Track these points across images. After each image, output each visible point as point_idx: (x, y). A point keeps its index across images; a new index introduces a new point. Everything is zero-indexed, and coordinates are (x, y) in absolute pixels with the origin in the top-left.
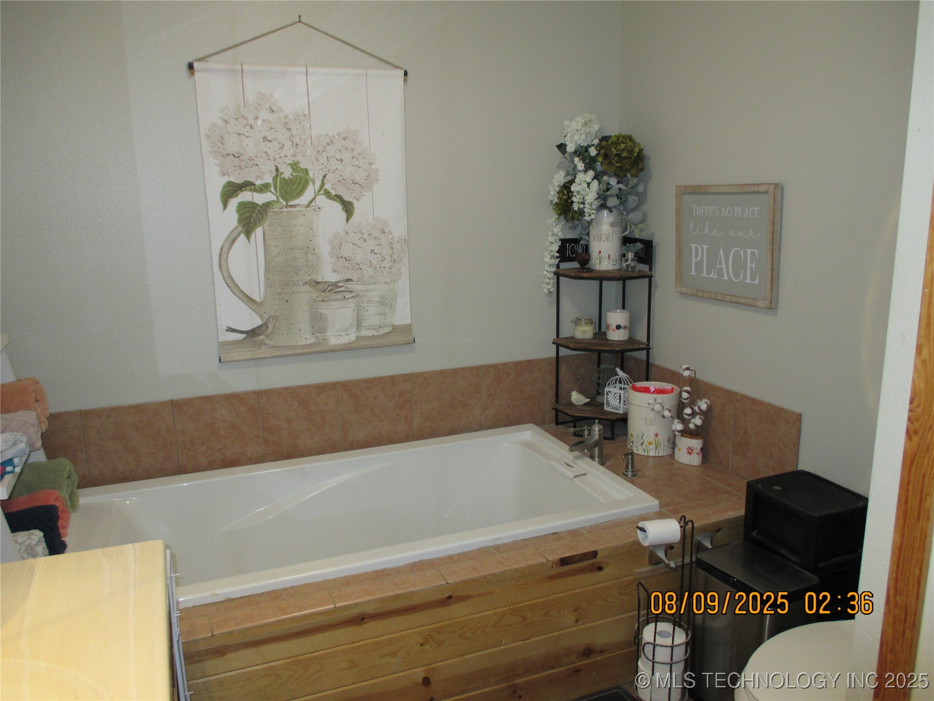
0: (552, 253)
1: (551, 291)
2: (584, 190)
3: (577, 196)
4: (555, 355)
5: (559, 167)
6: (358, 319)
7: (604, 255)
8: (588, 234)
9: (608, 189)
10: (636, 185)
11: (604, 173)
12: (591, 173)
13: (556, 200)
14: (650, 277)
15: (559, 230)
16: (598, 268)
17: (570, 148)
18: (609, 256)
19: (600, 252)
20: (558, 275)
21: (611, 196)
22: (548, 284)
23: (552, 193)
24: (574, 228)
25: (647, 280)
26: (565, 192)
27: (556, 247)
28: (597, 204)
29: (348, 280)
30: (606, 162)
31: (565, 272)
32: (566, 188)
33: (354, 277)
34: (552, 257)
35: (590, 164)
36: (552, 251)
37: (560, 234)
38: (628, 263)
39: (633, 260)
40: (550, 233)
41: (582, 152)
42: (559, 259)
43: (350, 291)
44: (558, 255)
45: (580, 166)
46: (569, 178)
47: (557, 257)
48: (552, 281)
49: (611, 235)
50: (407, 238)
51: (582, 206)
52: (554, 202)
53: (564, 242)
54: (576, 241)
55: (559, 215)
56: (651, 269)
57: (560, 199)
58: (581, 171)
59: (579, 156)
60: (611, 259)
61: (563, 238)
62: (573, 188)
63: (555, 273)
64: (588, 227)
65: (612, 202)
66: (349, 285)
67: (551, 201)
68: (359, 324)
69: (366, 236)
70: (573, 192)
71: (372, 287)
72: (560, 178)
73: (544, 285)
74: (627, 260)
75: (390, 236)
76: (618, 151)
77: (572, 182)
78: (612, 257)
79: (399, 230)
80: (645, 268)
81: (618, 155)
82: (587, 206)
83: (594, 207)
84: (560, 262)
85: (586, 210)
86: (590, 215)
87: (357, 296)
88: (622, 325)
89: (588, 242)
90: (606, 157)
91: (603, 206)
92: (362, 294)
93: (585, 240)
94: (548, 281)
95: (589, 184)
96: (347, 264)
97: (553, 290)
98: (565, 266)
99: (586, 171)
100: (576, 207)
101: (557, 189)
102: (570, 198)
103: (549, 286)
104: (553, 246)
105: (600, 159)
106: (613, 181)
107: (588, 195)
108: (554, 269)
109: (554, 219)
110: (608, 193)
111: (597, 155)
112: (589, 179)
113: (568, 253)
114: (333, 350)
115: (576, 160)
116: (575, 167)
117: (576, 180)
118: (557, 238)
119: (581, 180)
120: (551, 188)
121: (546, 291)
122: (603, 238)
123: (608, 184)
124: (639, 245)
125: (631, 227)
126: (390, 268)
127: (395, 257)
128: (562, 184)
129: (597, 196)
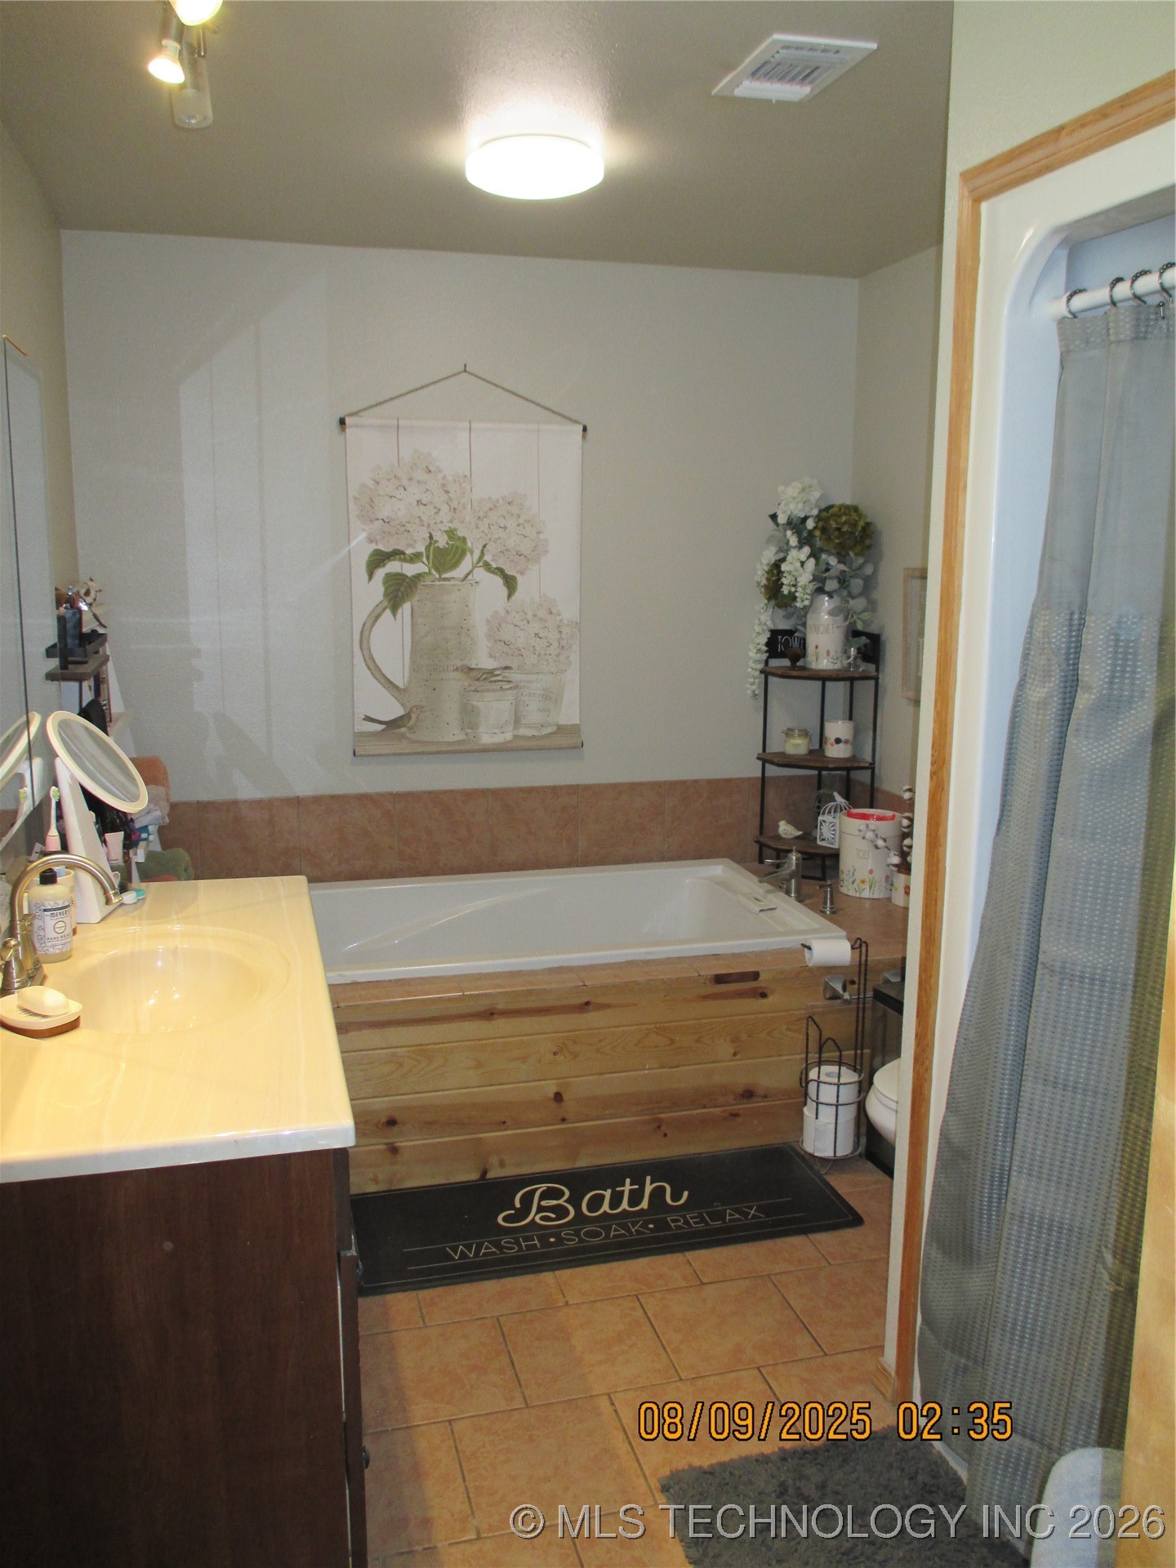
0: (759, 647)
1: (756, 692)
2: (796, 570)
3: (789, 577)
4: (759, 774)
5: (769, 541)
6: (516, 716)
7: (822, 651)
8: (804, 625)
9: (827, 570)
10: (861, 567)
11: (822, 550)
12: (806, 550)
13: (764, 582)
14: (876, 679)
15: (768, 618)
16: (814, 666)
17: (782, 519)
18: (828, 652)
19: (817, 647)
20: (766, 673)
21: (830, 578)
22: (753, 684)
23: (760, 573)
24: (788, 617)
25: (872, 682)
26: (775, 572)
27: (764, 639)
28: (811, 587)
29: (506, 668)
30: (824, 537)
31: (773, 671)
32: (776, 568)
33: (514, 665)
34: (759, 651)
35: (806, 540)
36: (758, 644)
37: (769, 623)
38: (849, 661)
39: (855, 658)
40: (757, 621)
41: (797, 525)
42: (767, 654)
43: (509, 682)
44: (765, 648)
45: (794, 541)
46: (781, 555)
47: (766, 652)
48: (757, 681)
49: (831, 627)
50: (578, 621)
51: (793, 589)
52: (762, 584)
53: (775, 633)
54: (790, 633)
55: (769, 599)
56: (877, 670)
57: (768, 579)
58: (795, 547)
59: (792, 529)
60: (831, 656)
61: (772, 627)
62: (784, 567)
63: (762, 672)
64: (805, 616)
65: (831, 585)
66: (507, 673)
67: (758, 583)
68: (517, 722)
69: (530, 617)
70: (784, 572)
71: (533, 677)
72: (769, 555)
73: (748, 686)
74: (849, 657)
75: (559, 618)
76: (839, 524)
77: (783, 560)
78: (832, 653)
79: (569, 611)
80: (871, 668)
81: (838, 529)
82: (799, 589)
83: (809, 591)
84: (769, 658)
85: (797, 594)
86: (803, 601)
87: (516, 687)
88: (843, 738)
89: (805, 634)
90: (824, 530)
91: (820, 590)
92: (523, 684)
93: (801, 632)
94: (752, 680)
95: (802, 563)
96: (506, 649)
97: (760, 692)
98: (775, 663)
99: (800, 547)
100: (785, 590)
101: (766, 568)
102: (779, 579)
103: (754, 687)
104: (759, 637)
105: (817, 533)
106: (833, 561)
107: (801, 576)
108: (761, 666)
109: (762, 605)
110: (827, 574)
111: (815, 528)
112: (803, 557)
113: (780, 648)
114: (485, 750)
115: (789, 533)
116: (788, 542)
117: (789, 558)
118: (765, 628)
119: (793, 558)
120: (759, 567)
121: (749, 692)
122: (821, 629)
123: (828, 564)
124: (864, 640)
125: (852, 617)
126: (557, 656)
127: (564, 643)
128: (772, 562)
129: (811, 578)
